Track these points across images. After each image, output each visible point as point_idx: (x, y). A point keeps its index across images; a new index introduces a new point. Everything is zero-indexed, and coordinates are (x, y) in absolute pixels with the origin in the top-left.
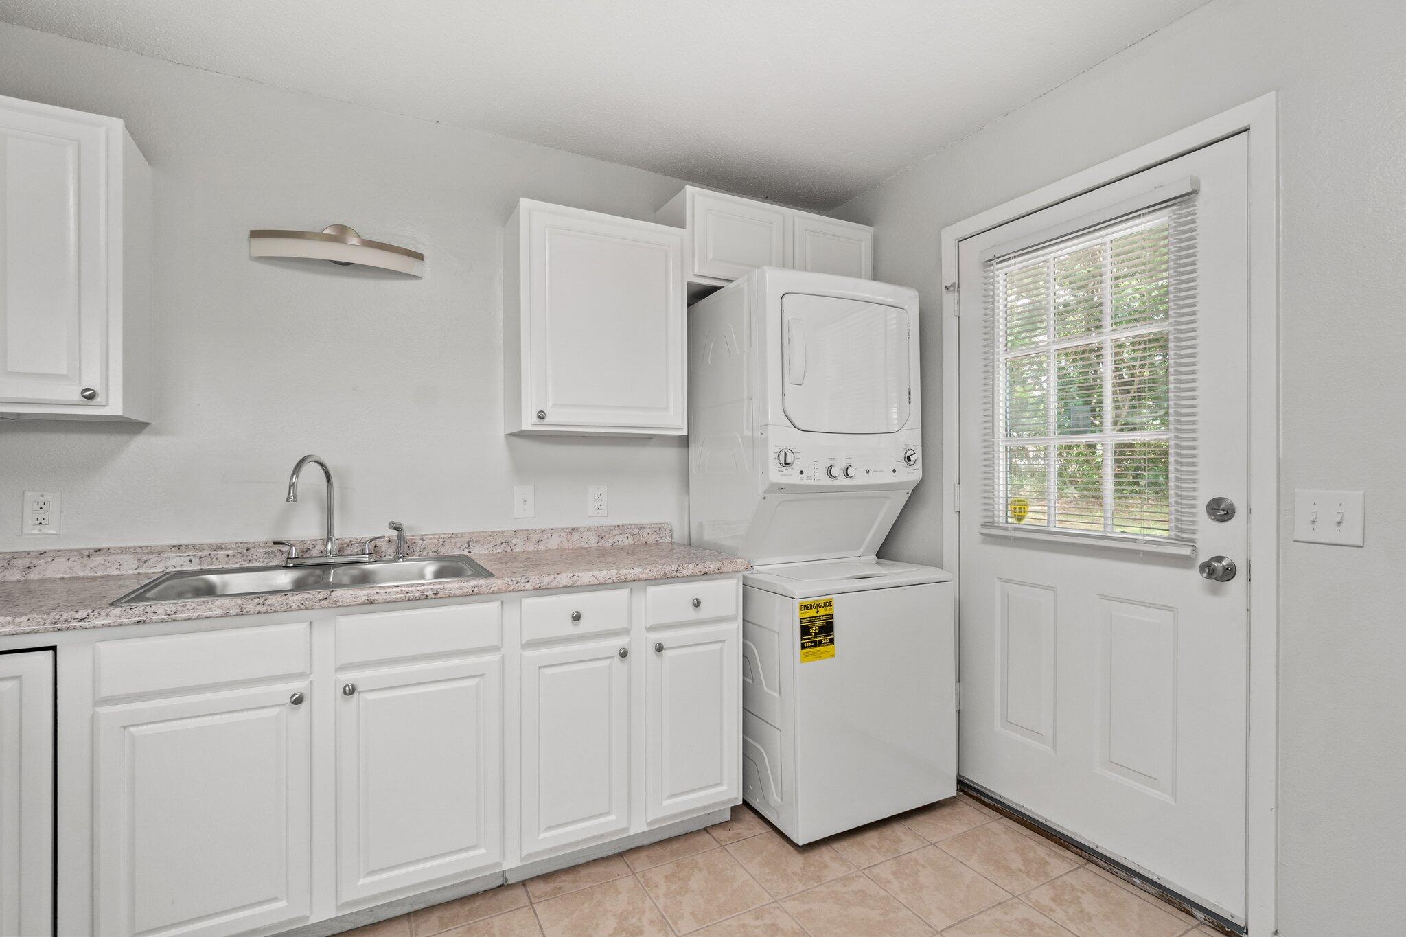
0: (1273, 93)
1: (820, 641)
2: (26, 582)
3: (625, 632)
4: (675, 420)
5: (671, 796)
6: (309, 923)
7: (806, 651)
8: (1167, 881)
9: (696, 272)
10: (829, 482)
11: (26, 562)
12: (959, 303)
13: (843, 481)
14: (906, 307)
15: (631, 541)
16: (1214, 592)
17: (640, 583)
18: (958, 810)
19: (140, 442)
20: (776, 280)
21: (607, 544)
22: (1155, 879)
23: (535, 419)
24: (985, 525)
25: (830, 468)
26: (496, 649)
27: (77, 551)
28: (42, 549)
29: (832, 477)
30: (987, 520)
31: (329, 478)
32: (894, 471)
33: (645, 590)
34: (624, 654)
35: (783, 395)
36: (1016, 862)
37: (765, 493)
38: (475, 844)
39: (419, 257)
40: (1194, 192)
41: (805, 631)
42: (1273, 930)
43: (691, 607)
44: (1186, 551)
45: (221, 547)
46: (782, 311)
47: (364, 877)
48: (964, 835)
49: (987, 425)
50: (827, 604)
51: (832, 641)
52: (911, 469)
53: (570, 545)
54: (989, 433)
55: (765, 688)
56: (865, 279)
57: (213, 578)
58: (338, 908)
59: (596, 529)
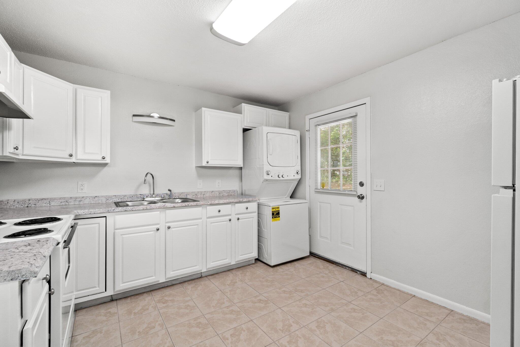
0: (369, 98)
1: (277, 217)
2: (80, 204)
3: (230, 215)
4: (240, 163)
5: (241, 255)
6: (159, 283)
7: (273, 219)
8: (353, 267)
9: (245, 125)
10: (278, 178)
11: (80, 199)
12: (309, 134)
13: (282, 178)
14: (297, 135)
15: (227, 194)
16: (361, 202)
17: (234, 203)
18: (310, 259)
19: (106, 169)
20: (266, 129)
21: (221, 195)
22: (350, 267)
23: (206, 163)
24: (316, 189)
25: (279, 175)
26: (201, 219)
27: (91, 197)
28: (83, 196)
29: (279, 177)
30: (316, 188)
31: (153, 178)
32: (294, 176)
33: (235, 205)
34: (230, 220)
35: (267, 157)
36: (322, 267)
37: (263, 181)
38: (196, 265)
39: (174, 121)
40: (356, 115)
41: (273, 214)
42: (371, 272)
43: (246, 209)
44: (355, 193)
45: (125, 196)
46: (267, 137)
47: (172, 272)
48: (310, 263)
49: (316, 165)
50: (278, 208)
51: (279, 217)
52: (298, 175)
53: (212, 195)
54: (316, 167)
55: (263, 229)
56: (287, 129)
57: (128, 203)
58: (166, 279)
59: (218, 191)
